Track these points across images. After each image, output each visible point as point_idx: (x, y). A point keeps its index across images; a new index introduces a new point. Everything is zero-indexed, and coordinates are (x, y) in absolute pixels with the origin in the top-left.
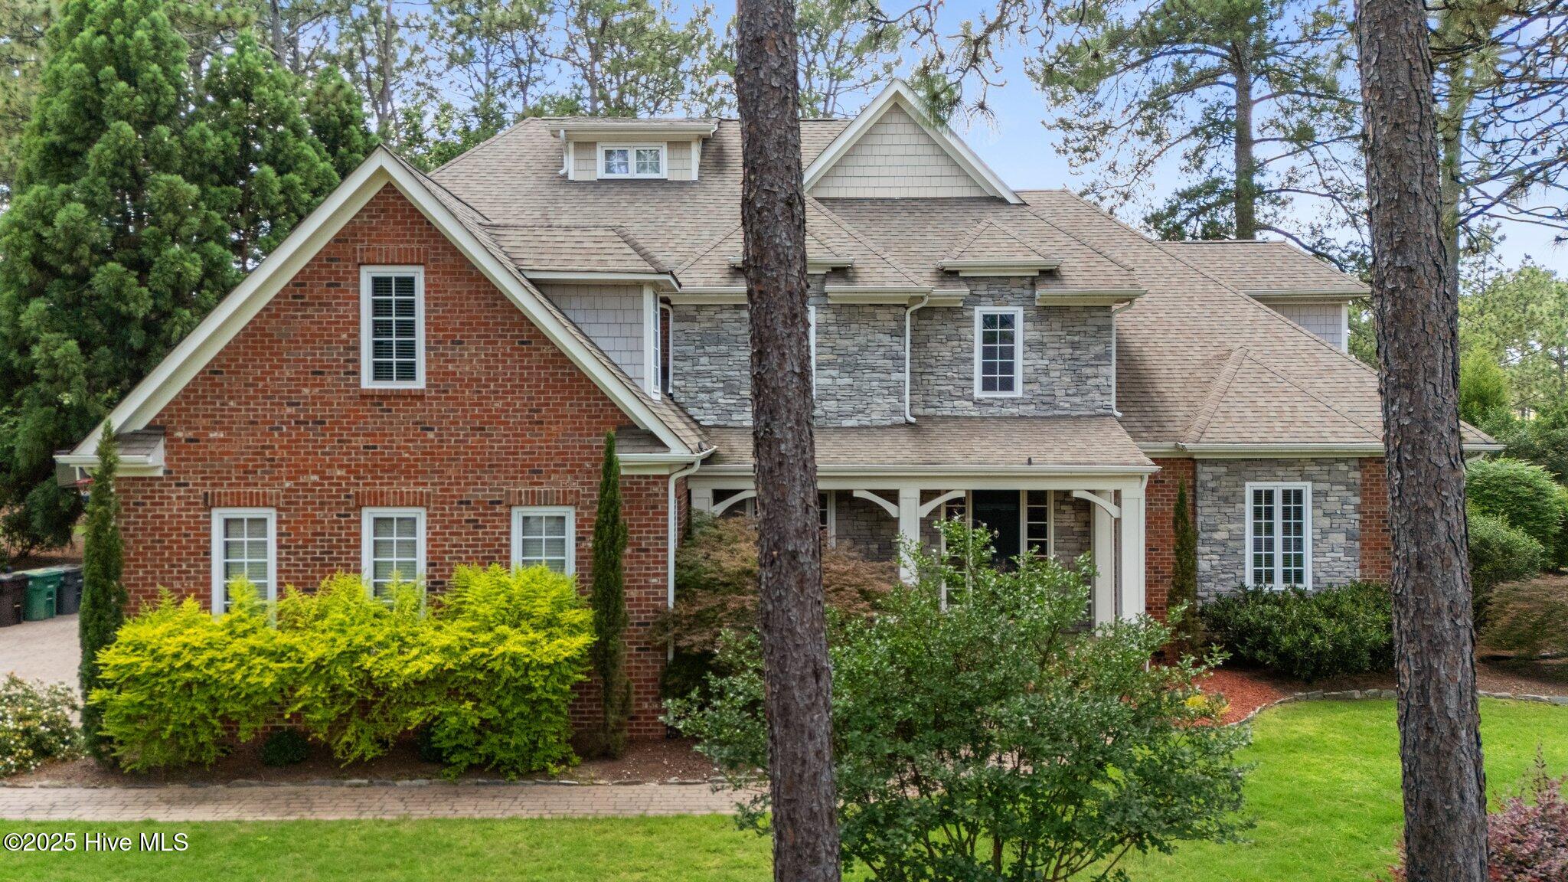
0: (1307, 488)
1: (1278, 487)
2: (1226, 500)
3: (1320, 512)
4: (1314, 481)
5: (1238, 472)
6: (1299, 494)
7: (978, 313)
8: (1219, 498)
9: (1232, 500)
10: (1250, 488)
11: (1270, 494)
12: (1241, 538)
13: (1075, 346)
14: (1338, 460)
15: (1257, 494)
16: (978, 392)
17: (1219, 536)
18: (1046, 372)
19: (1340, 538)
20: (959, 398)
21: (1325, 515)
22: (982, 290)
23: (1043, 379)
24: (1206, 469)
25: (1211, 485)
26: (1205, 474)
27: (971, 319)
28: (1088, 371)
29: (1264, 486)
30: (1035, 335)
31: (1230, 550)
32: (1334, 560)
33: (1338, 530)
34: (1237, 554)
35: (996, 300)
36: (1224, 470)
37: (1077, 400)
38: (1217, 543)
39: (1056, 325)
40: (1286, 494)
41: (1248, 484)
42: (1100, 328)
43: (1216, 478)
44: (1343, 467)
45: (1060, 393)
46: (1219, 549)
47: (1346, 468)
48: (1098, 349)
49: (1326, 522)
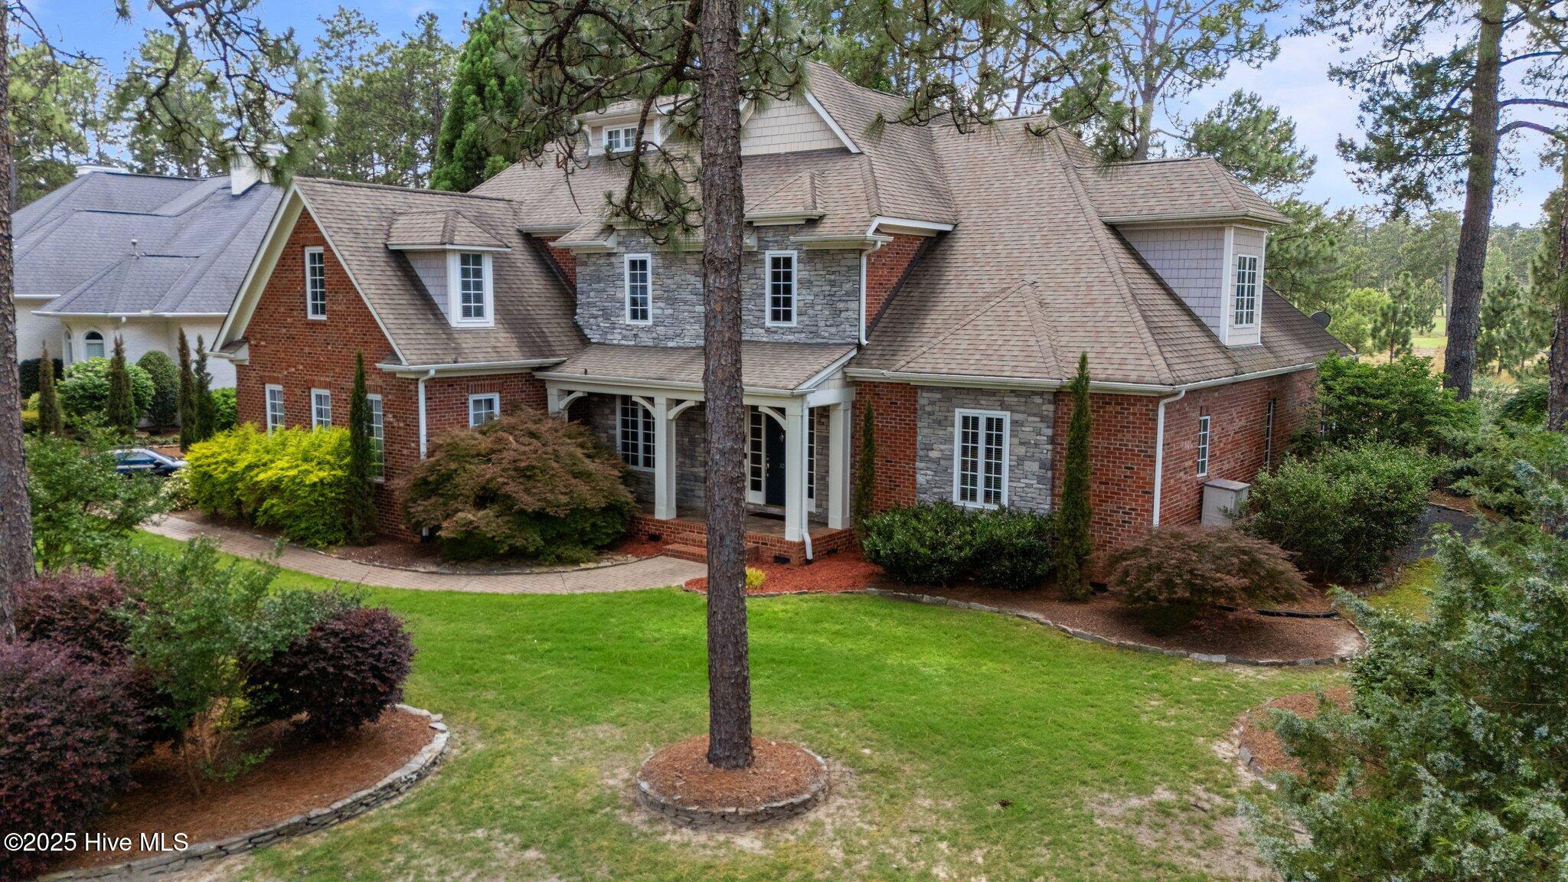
0: (1006, 417)
1: (983, 415)
2: (939, 423)
3: (1016, 441)
4: (1012, 411)
5: (949, 399)
6: (1000, 421)
7: (769, 255)
8: (934, 421)
9: (944, 423)
10: (959, 414)
11: (976, 420)
12: (951, 458)
13: (833, 284)
14: (1034, 393)
15: (965, 419)
16: (769, 323)
17: (934, 454)
18: (812, 305)
19: (1033, 466)
20: (756, 326)
21: (1021, 444)
22: (770, 236)
23: (810, 312)
24: (925, 395)
25: (928, 409)
26: (923, 399)
27: (763, 261)
28: (841, 305)
29: (971, 413)
30: (805, 274)
31: (942, 467)
32: (1028, 486)
33: (1032, 458)
34: (947, 471)
35: (782, 246)
36: (939, 396)
37: (833, 330)
38: (931, 460)
39: (819, 266)
40: (989, 421)
41: (957, 411)
42: (850, 268)
43: (932, 403)
44: (1038, 400)
45: (822, 324)
46: (934, 466)
47: (1040, 401)
48: (847, 286)
49: (1022, 450)
